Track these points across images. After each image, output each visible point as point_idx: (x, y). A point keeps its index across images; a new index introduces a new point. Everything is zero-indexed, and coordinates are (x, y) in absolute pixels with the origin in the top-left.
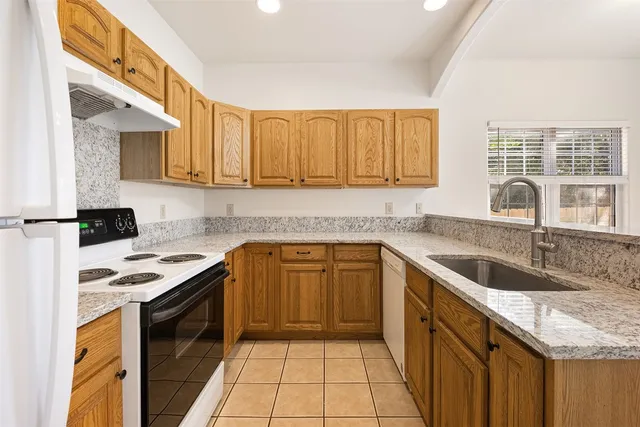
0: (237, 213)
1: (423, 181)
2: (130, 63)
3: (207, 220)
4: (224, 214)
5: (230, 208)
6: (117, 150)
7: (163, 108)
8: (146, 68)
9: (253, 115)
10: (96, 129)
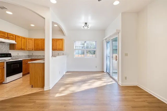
0: (34, 54)
1: (61, 50)
2: (9, 37)
3: (29, 55)
4: (31, 55)
5: (32, 54)
6: (9, 46)
7: (15, 41)
8: (12, 37)
9: (34, 39)
10: (6, 44)
